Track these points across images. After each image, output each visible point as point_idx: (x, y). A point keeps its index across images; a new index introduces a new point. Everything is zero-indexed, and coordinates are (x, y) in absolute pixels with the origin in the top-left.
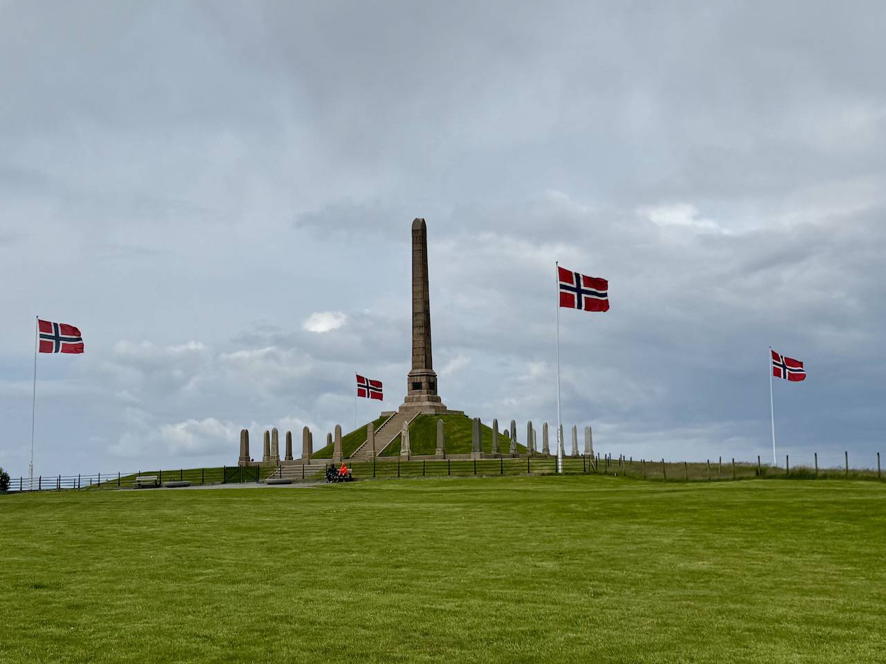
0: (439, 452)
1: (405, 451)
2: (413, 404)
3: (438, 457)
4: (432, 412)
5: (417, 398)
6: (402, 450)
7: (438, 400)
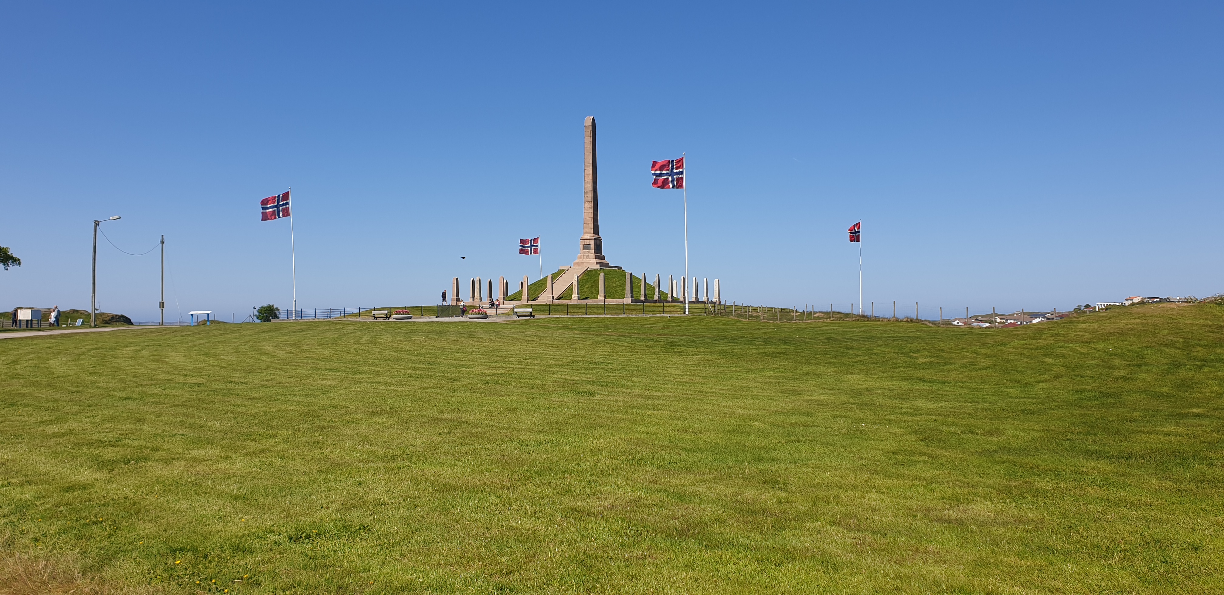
0: (601, 297)
1: (575, 296)
2: (584, 261)
3: (600, 301)
4: (598, 267)
5: (587, 256)
6: (573, 296)
7: (603, 258)
